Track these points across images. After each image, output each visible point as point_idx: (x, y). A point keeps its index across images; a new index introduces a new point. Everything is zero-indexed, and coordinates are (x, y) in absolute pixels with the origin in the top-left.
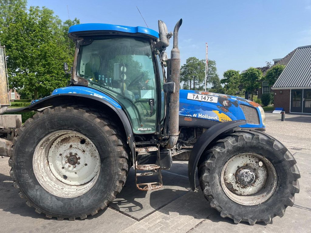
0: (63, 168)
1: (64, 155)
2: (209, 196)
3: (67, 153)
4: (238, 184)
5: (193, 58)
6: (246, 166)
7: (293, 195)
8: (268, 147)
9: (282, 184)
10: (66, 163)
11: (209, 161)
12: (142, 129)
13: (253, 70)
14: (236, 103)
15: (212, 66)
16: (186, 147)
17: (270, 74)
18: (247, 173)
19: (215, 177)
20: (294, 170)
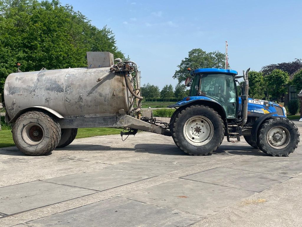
0: (193, 134)
1: (194, 128)
2: (262, 144)
3: (195, 127)
4: (274, 141)
5: (198, 50)
6: (278, 133)
7: (297, 143)
8: (287, 123)
9: (292, 139)
10: (195, 131)
11: (262, 129)
12: (230, 116)
13: (278, 73)
14: (272, 105)
15: (223, 60)
16: (247, 127)
17: (298, 78)
18: (278, 135)
19: (265, 137)
20: (297, 133)
